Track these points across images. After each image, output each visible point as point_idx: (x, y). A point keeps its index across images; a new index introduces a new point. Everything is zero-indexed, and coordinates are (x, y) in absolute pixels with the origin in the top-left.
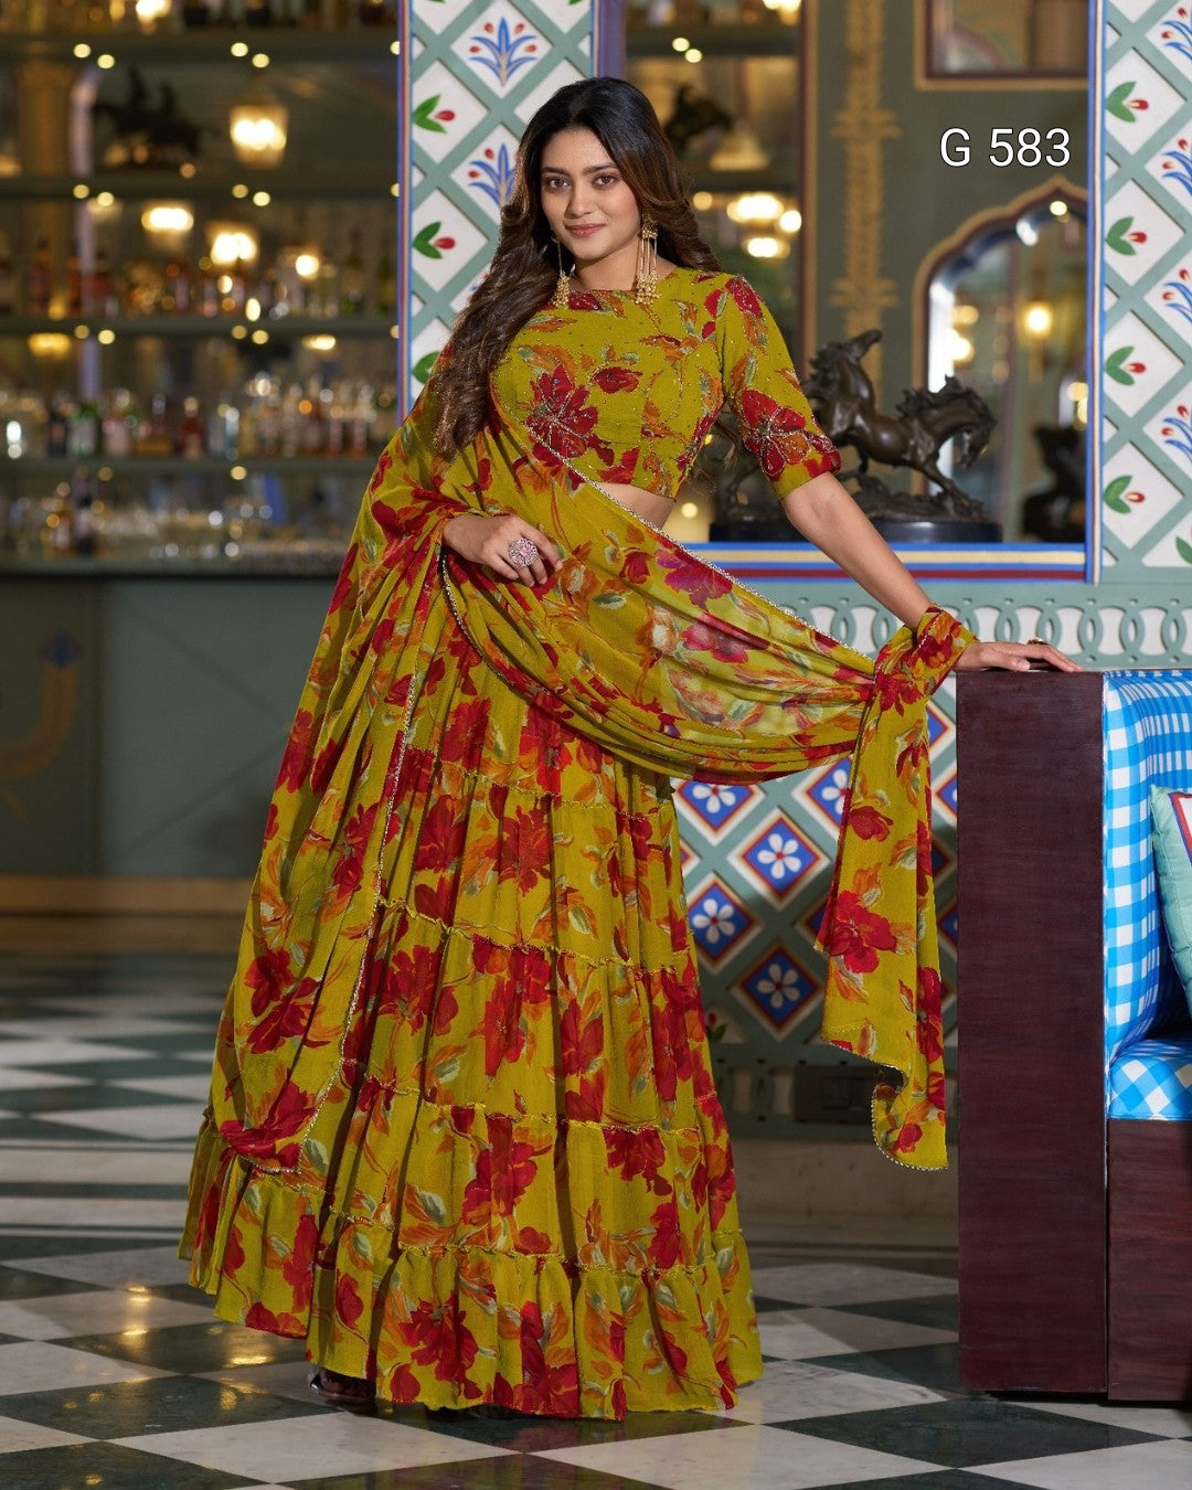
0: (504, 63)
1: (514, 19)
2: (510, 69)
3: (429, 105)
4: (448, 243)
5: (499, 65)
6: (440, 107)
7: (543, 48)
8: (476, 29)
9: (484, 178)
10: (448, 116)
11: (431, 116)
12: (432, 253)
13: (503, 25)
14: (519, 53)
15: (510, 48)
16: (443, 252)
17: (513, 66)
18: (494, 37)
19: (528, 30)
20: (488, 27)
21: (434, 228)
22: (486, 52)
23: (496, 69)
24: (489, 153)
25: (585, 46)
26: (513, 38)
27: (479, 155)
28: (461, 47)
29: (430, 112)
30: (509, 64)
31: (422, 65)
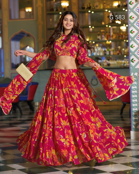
3: (131, 17)
9: (138, 24)
12: (132, 33)
21: (132, 30)
22: (137, 10)
28: (134, 10)
31: (130, 12)
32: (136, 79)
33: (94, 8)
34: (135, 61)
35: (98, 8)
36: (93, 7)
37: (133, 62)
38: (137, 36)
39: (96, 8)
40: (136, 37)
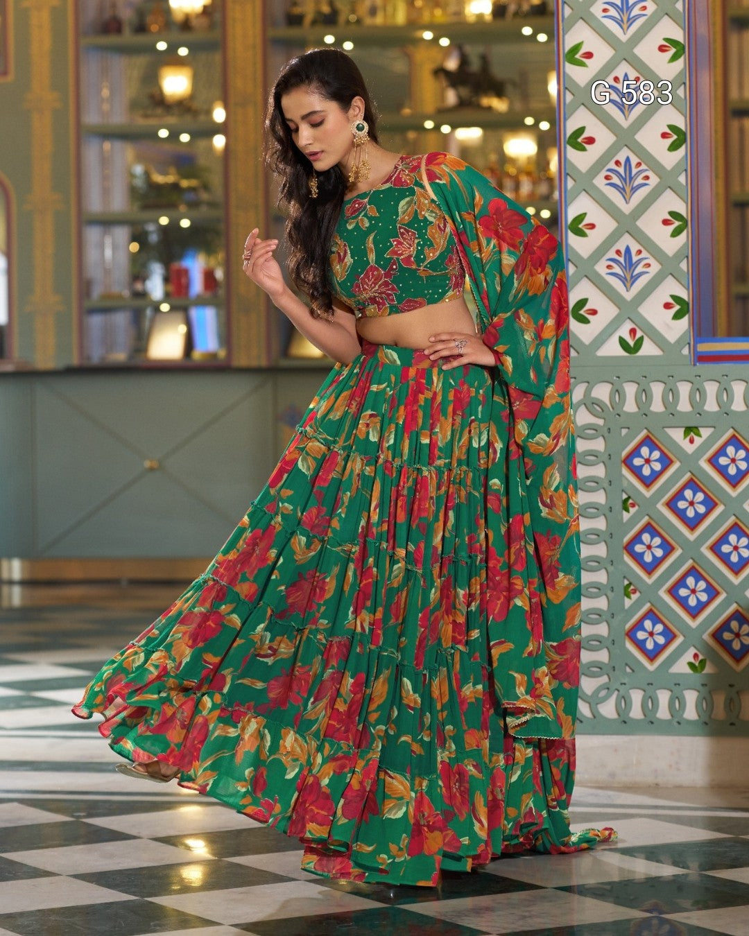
0: (625, 19)
2: (629, 23)
3: (576, 49)
4: (591, 141)
5: (622, 21)
6: (583, 50)
7: (652, 7)
10: (589, 55)
11: (577, 56)
12: (580, 148)
14: (635, 11)
15: (630, 9)
16: (587, 146)
17: (631, 21)
18: (619, 3)
21: (581, 130)
22: (612, 12)
23: (620, 23)
24: (616, 79)
25: (679, 6)
26: (632, 2)
27: (610, 81)
28: (596, 9)
29: (577, 53)
30: (629, 19)
31: (572, 23)
32: (601, 422)
33: (359, 21)
34: (594, 312)
35: (379, 20)
36: (353, 18)
37: (584, 320)
38: (612, 165)
39: (368, 21)
40: (604, 173)
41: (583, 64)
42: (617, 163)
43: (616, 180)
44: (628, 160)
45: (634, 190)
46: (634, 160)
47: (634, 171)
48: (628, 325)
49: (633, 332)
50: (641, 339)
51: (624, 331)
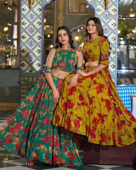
1: (33, 13)
3: (23, 22)
4: (25, 37)
7: (36, 17)
8: (29, 14)
9: (29, 30)
10: (26, 24)
11: (24, 24)
13: (32, 14)
14: (34, 17)
15: (32, 16)
17: (33, 18)
18: (31, 15)
19: (34, 15)
20: (30, 14)
21: (24, 36)
22: (30, 17)
23: (31, 19)
24: (30, 28)
25: (41, 16)
26: (33, 15)
27: (29, 28)
28: (27, 16)
31: (23, 18)
32: (25, 83)
34: (25, 65)
37: (23, 67)
40: (27, 43)
41: (25, 25)
42: (30, 41)
43: (29, 44)
44: (31, 41)
45: (32, 46)
46: (32, 41)
47: (32, 43)
48: (30, 68)
49: (31, 69)
50: (32, 70)
51: (30, 69)
